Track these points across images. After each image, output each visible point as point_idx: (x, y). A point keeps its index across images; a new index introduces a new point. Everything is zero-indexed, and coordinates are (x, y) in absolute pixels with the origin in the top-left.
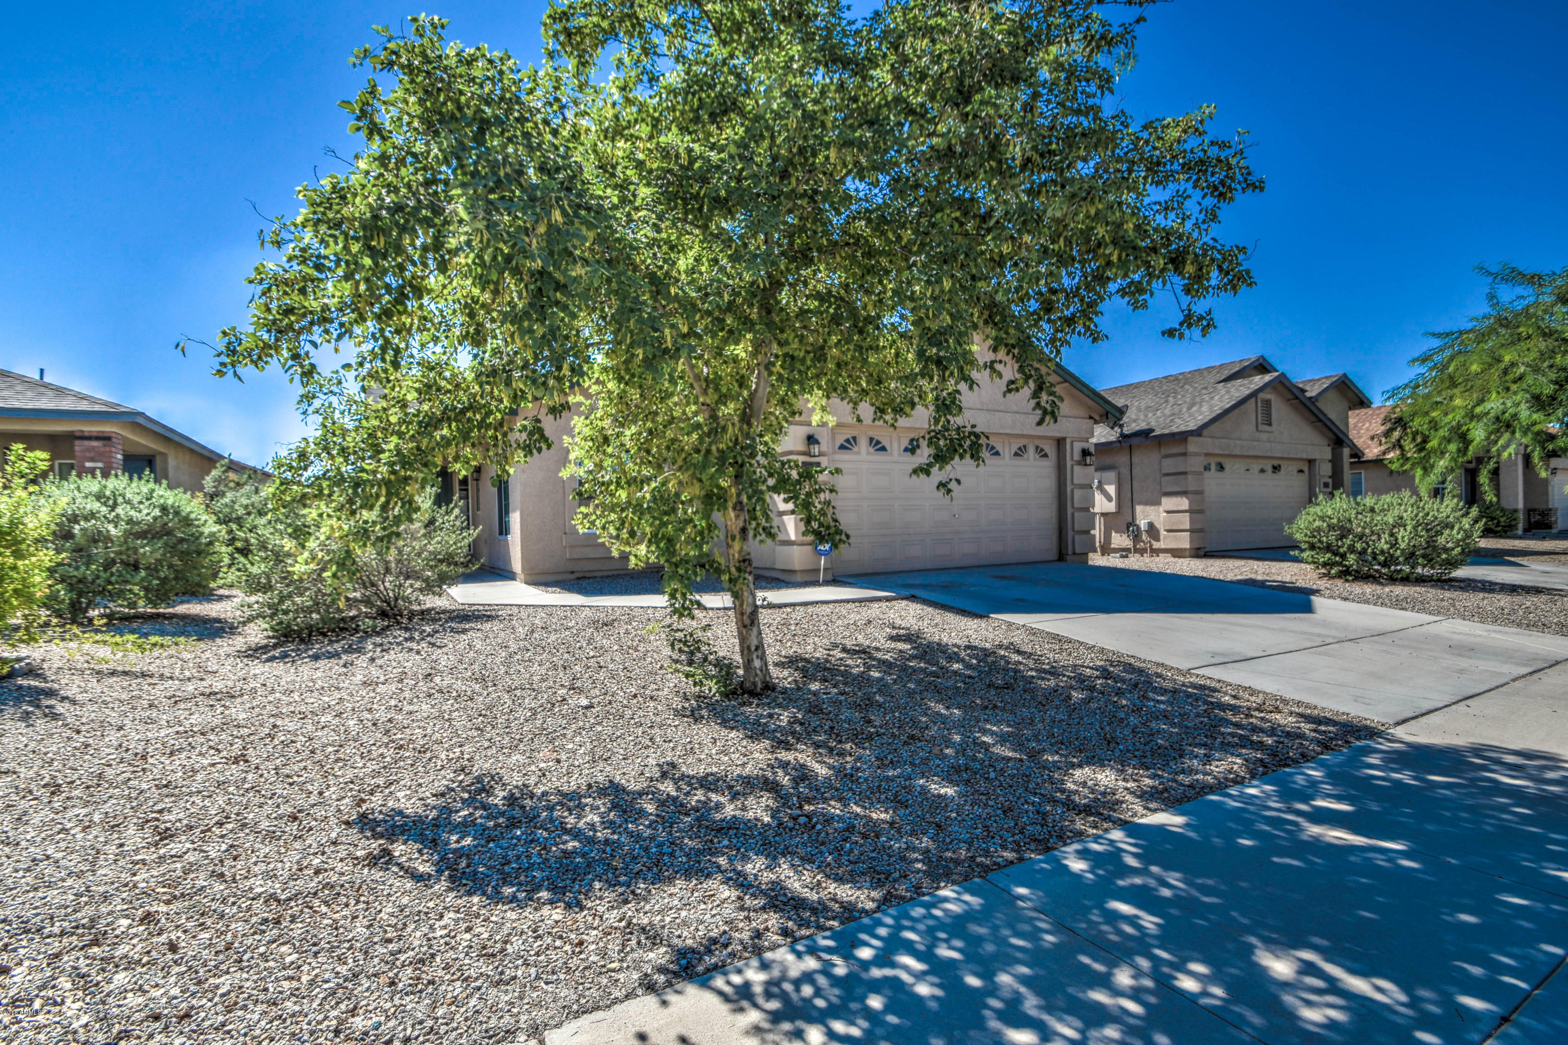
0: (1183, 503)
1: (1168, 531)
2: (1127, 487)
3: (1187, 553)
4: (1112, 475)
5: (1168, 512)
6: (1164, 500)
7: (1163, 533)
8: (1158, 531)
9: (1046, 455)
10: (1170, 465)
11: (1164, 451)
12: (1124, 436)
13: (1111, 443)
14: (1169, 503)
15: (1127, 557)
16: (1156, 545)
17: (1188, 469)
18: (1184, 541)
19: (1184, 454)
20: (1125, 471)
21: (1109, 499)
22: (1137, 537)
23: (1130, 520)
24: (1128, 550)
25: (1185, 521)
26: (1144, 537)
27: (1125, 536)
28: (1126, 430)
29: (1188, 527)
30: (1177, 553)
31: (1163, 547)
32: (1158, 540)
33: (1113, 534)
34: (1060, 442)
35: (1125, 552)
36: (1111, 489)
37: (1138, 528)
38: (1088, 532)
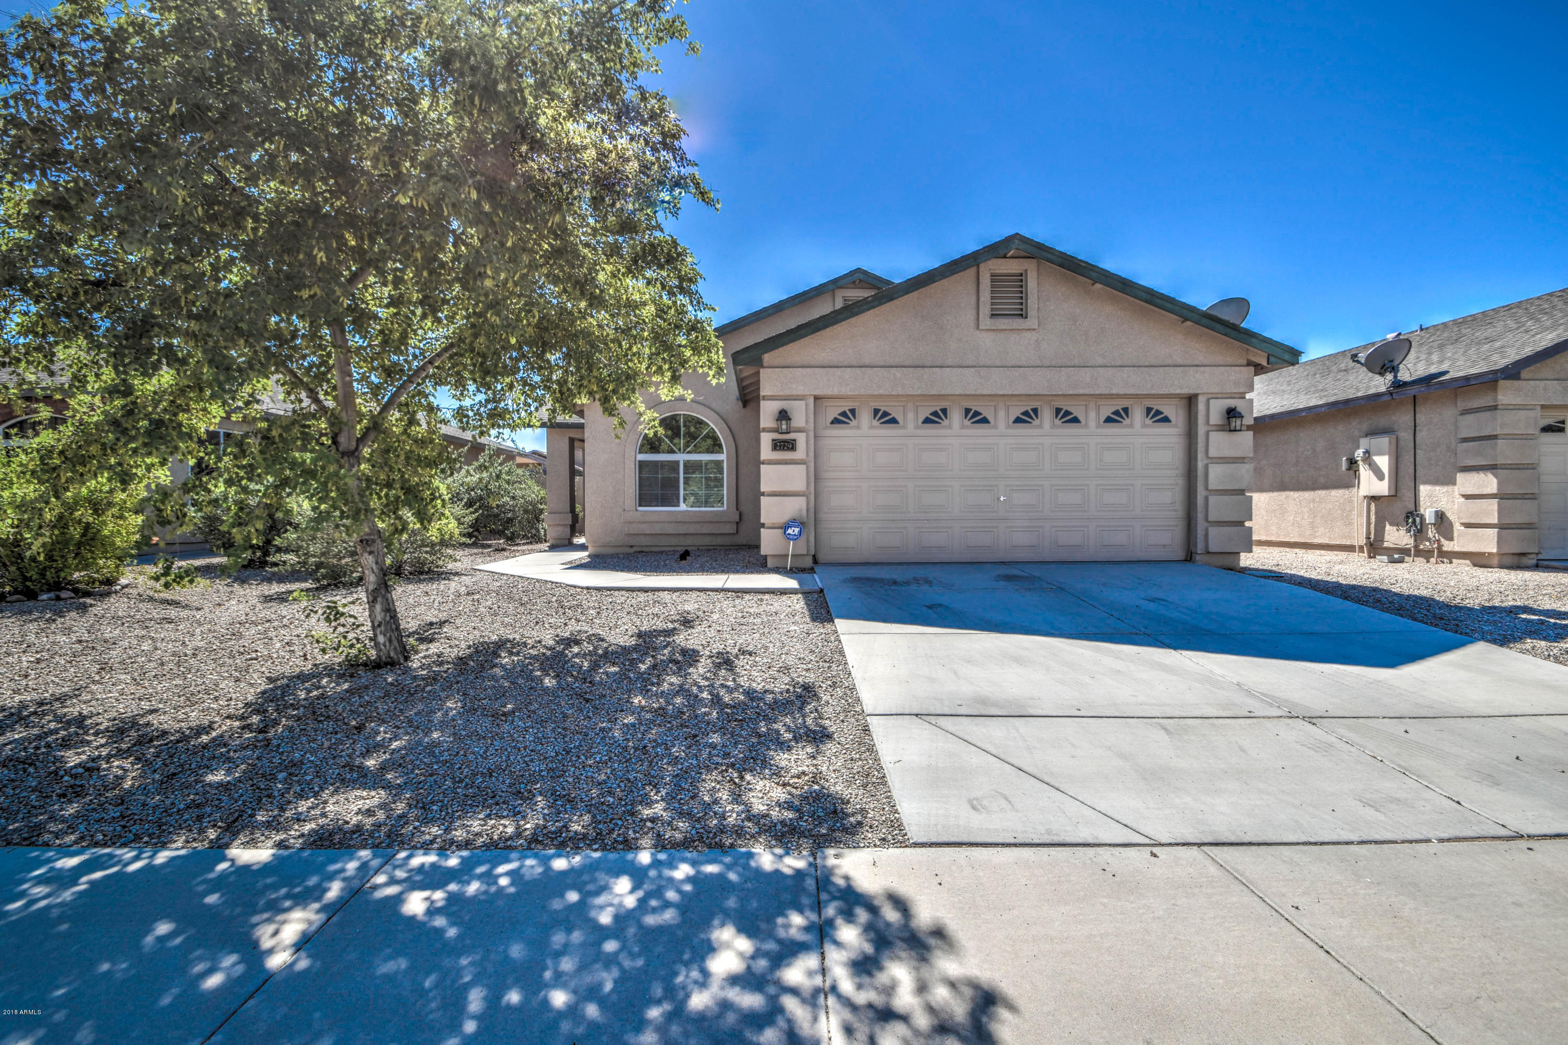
0: (1489, 483)
1: (1468, 525)
2: (1408, 458)
3: (1495, 561)
4: (1384, 441)
5: (1467, 497)
6: (1460, 477)
7: (1457, 527)
8: (1451, 525)
9: (1166, 420)
10: (1470, 425)
11: (1462, 405)
12: (1398, 385)
13: (1378, 395)
14: (1469, 482)
15: (1401, 561)
16: (1448, 546)
17: (1498, 432)
18: (1488, 542)
19: (1495, 408)
20: (1405, 436)
21: (1380, 476)
22: (1419, 532)
23: (1411, 507)
24: (1405, 552)
25: (1490, 511)
26: (1431, 533)
27: (1403, 531)
28: (1404, 375)
29: (1495, 521)
30: (1479, 560)
31: (1457, 549)
32: (1451, 539)
33: (1388, 527)
34: (1190, 401)
35: (1398, 555)
36: (1383, 462)
37: (1422, 517)
38: (1241, 523)
